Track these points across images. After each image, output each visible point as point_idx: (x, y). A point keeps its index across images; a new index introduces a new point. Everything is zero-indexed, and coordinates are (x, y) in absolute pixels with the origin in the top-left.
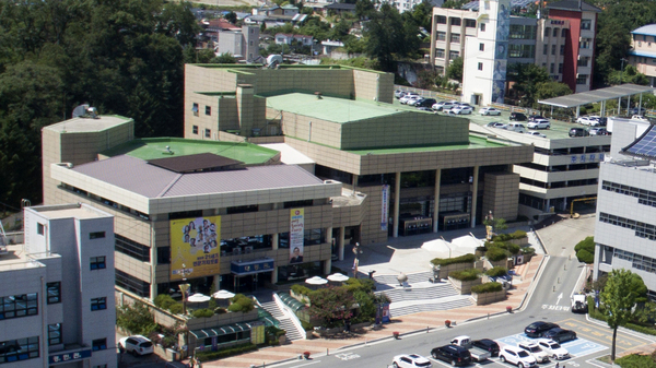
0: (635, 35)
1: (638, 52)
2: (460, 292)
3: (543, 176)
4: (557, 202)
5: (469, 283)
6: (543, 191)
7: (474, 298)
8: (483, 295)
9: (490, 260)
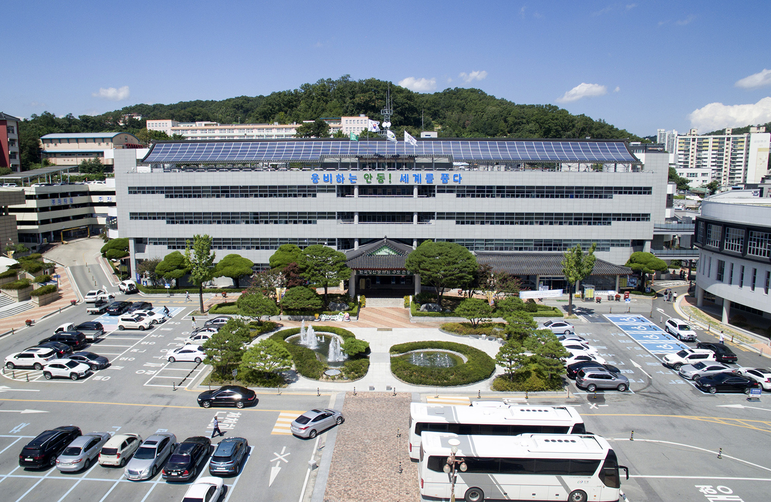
0: (43, 140)
1: (48, 150)
2: (17, 300)
3: (33, 217)
4: (46, 235)
5: (23, 290)
6: (36, 227)
7: (35, 300)
8: (43, 297)
9: (31, 272)
